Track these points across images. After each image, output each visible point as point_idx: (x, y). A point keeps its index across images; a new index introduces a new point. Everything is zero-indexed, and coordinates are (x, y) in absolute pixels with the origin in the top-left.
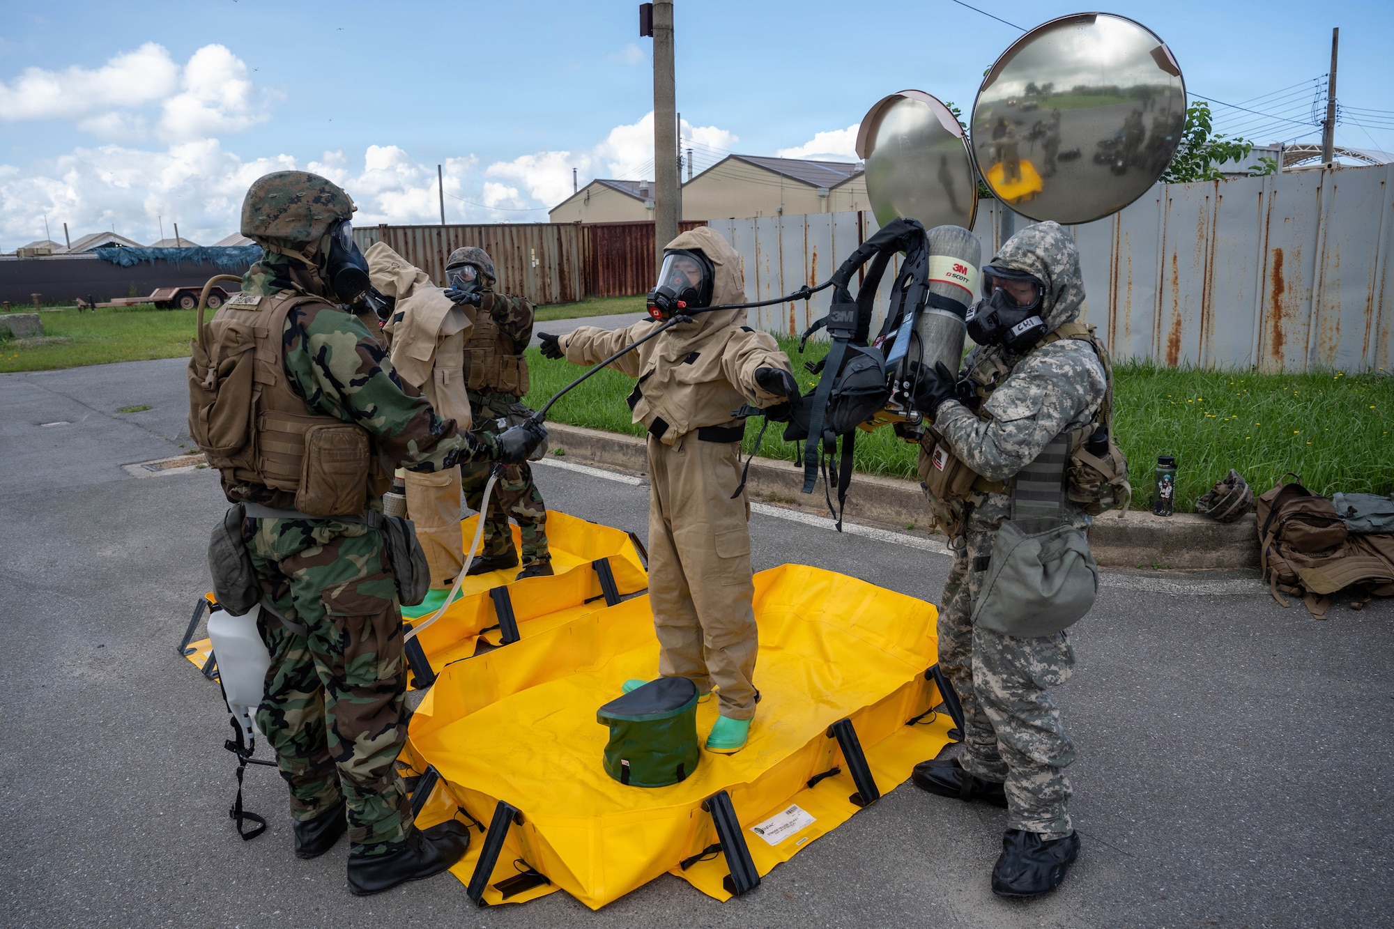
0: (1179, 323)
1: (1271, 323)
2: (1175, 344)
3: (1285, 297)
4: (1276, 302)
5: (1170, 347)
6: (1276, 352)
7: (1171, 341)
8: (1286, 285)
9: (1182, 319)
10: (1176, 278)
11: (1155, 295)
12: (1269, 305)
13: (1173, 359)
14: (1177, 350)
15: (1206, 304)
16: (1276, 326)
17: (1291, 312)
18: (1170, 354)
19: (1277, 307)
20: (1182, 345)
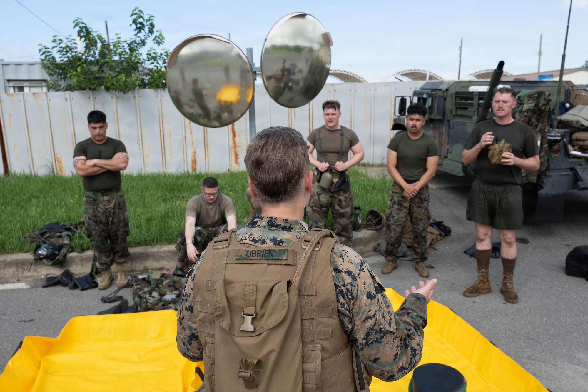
0: (195, 152)
1: (233, 150)
2: (194, 162)
3: (237, 138)
4: (234, 141)
5: (193, 163)
6: (237, 162)
7: (192, 161)
8: (237, 134)
9: (196, 150)
10: (191, 132)
11: (183, 139)
12: (231, 143)
13: (194, 169)
14: (196, 164)
15: (206, 143)
16: (235, 151)
17: (240, 145)
18: (192, 167)
19: (235, 143)
20: (198, 162)
